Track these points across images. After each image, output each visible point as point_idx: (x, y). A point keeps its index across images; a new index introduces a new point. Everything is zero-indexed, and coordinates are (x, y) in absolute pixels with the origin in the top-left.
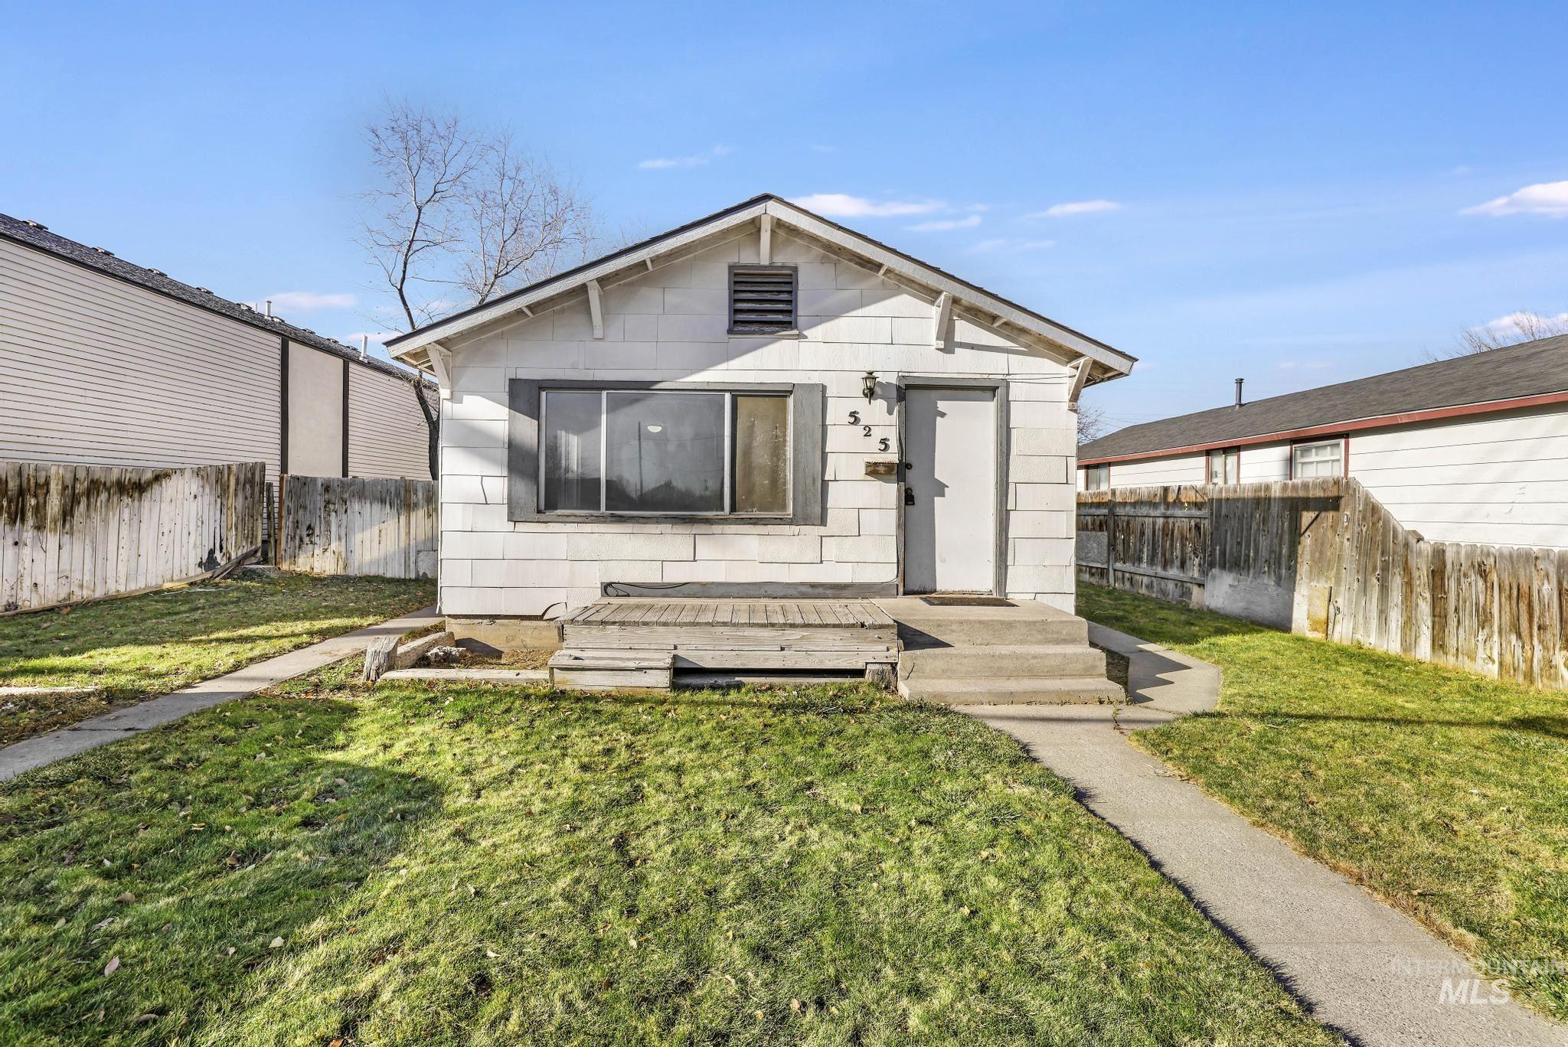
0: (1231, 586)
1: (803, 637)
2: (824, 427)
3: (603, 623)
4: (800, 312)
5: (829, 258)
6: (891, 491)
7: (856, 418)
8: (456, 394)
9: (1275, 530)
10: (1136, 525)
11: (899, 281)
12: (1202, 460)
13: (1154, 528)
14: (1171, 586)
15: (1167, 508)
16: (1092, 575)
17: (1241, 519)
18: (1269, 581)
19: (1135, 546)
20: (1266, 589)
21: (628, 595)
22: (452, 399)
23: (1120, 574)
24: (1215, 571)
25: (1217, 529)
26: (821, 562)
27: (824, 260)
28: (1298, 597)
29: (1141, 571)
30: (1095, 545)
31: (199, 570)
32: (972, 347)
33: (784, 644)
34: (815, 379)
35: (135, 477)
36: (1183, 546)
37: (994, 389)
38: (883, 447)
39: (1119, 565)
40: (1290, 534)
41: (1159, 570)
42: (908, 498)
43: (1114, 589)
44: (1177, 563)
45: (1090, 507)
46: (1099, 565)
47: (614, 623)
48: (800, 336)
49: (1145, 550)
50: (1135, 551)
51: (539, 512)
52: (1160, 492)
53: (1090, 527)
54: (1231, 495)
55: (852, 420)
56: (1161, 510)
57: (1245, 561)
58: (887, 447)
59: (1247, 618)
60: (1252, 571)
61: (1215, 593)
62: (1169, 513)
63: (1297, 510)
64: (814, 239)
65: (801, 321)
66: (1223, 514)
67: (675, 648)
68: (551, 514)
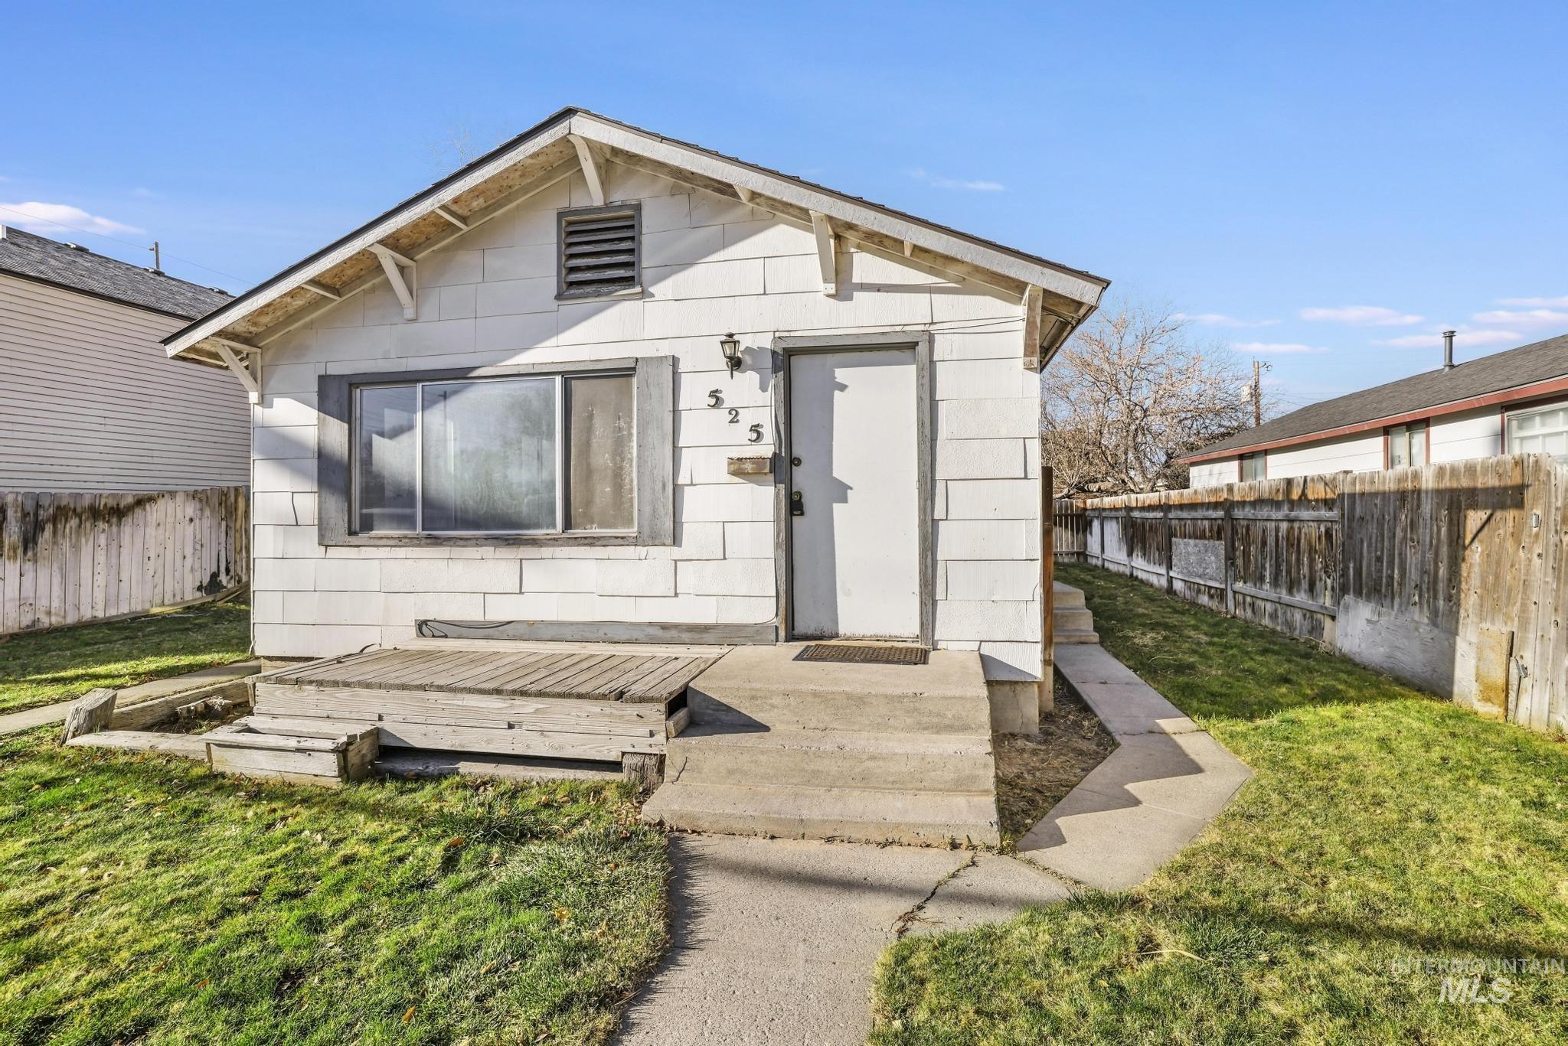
0: (1369, 621)
1: (537, 711)
2: (675, 412)
3: (297, 681)
4: (644, 264)
5: (682, 187)
6: (765, 497)
7: (718, 399)
8: (267, 397)
9: (1428, 539)
10: (1256, 530)
11: (772, 207)
12: (1379, 441)
13: (1277, 536)
14: (1298, 616)
15: (1291, 509)
16: (1211, 597)
17: (1380, 524)
18: (1419, 615)
19: (1256, 560)
20: (1417, 629)
21: (446, 636)
22: (263, 401)
23: (1241, 597)
24: (1349, 598)
25: (1350, 537)
26: (676, 595)
27: (674, 191)
28: (1461, 646)
29: (1262, 594)
30: (1213, 558)
31: (198, 594)
32: (879, 288)
33: (513, 719)
34: (665, 349)
35: (111, 503)
36: (1312, 561)
37: (913, 346)
38: (754, 436)
39: (1239, 585)
40: (1450, 545)
41: (1285, 597)
42: (794, 506)
43: (1234, 617)
44: (1305, 585)
45: (1207, 509)
46: (1217, 585)
47: (311, 682)
48: (644, 294)
49: (1267, 565)
50: (1256, 567)
51: (351, 533)
52: (1283, 486)
53: (1208, 534)
54: (1367, 488)
55: (713, 401)
56: (1285, 511)
57: (1388, 585)
58: (759, 436)
59: (1391, 670)
60: (1397, 601)
61: (1349, 630)
62: (1293, 514)
63: (1460, 509)
64: (660, 165)
65: (647, 275)
66: (1357, 515)
67: (380, 718)
68: (363, 537)
